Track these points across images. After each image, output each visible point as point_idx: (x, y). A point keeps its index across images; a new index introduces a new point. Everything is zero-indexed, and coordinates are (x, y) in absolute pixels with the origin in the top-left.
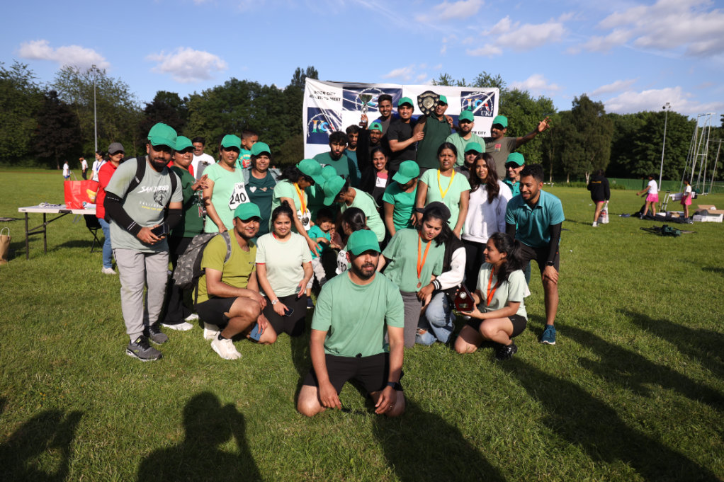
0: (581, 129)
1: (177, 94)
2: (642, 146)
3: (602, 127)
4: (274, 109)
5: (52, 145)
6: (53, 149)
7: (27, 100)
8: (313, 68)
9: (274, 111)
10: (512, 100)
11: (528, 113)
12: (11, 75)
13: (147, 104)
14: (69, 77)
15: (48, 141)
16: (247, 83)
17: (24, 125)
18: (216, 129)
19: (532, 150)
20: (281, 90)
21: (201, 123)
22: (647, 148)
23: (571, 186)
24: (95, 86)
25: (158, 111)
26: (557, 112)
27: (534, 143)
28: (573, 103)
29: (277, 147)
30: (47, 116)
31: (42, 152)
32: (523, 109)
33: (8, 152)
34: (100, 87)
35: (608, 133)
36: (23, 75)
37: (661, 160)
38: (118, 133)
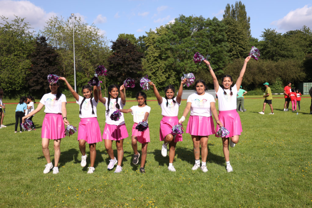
1: (133, 35)
4: (216, 38)
5: (41, 80)
6: (42, 83)
7: (24, 46)
8: (240, 2)
9: (217, 40)
12: (13, 27)
13: (113, 43)
14: (55, 25)
15: (39, 77)
16: (193, 18)
17: (21, 65)
18: (169, 59)
20: (221, 22)
21: (157, 54)
24: (74, 31)
25: (122, 47)
29: (221, 71)
30: (38, 57)
31: (34, 86)
33: (10, 87)
34: (77, 31)
36: (22, 26)
38: (92, 67)
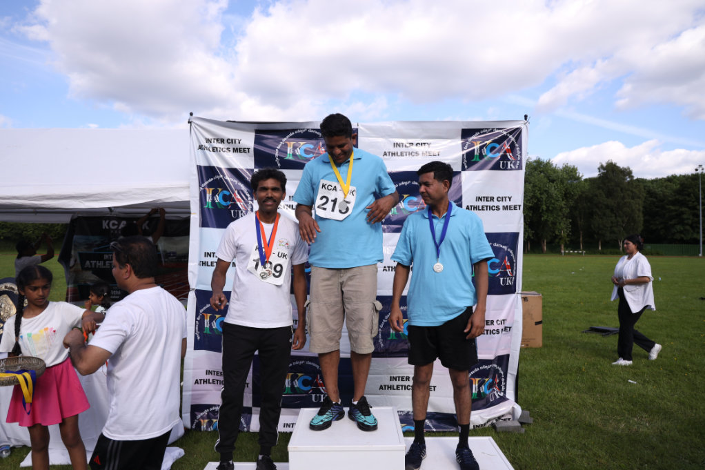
0: (610, 194)
2: (676, 211)
3: (632, 191)
10: (535, 169)
11: (553, 181)
19: (560, 218)
22: (683, 213)
23: (602, 253)
26: (584, 178)
27: (561, 210)
28: (599, 169)
32: (548, 177)
35: (639, 198)
37: (699, 224)
